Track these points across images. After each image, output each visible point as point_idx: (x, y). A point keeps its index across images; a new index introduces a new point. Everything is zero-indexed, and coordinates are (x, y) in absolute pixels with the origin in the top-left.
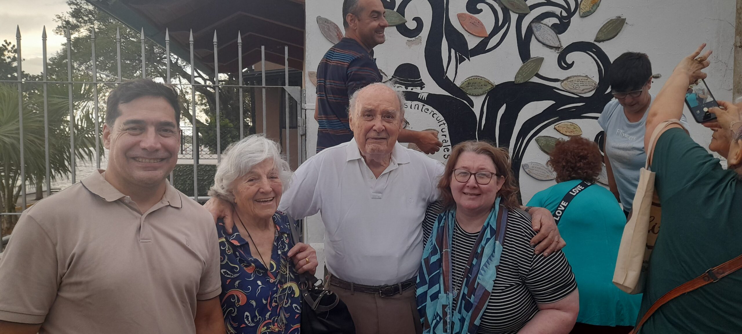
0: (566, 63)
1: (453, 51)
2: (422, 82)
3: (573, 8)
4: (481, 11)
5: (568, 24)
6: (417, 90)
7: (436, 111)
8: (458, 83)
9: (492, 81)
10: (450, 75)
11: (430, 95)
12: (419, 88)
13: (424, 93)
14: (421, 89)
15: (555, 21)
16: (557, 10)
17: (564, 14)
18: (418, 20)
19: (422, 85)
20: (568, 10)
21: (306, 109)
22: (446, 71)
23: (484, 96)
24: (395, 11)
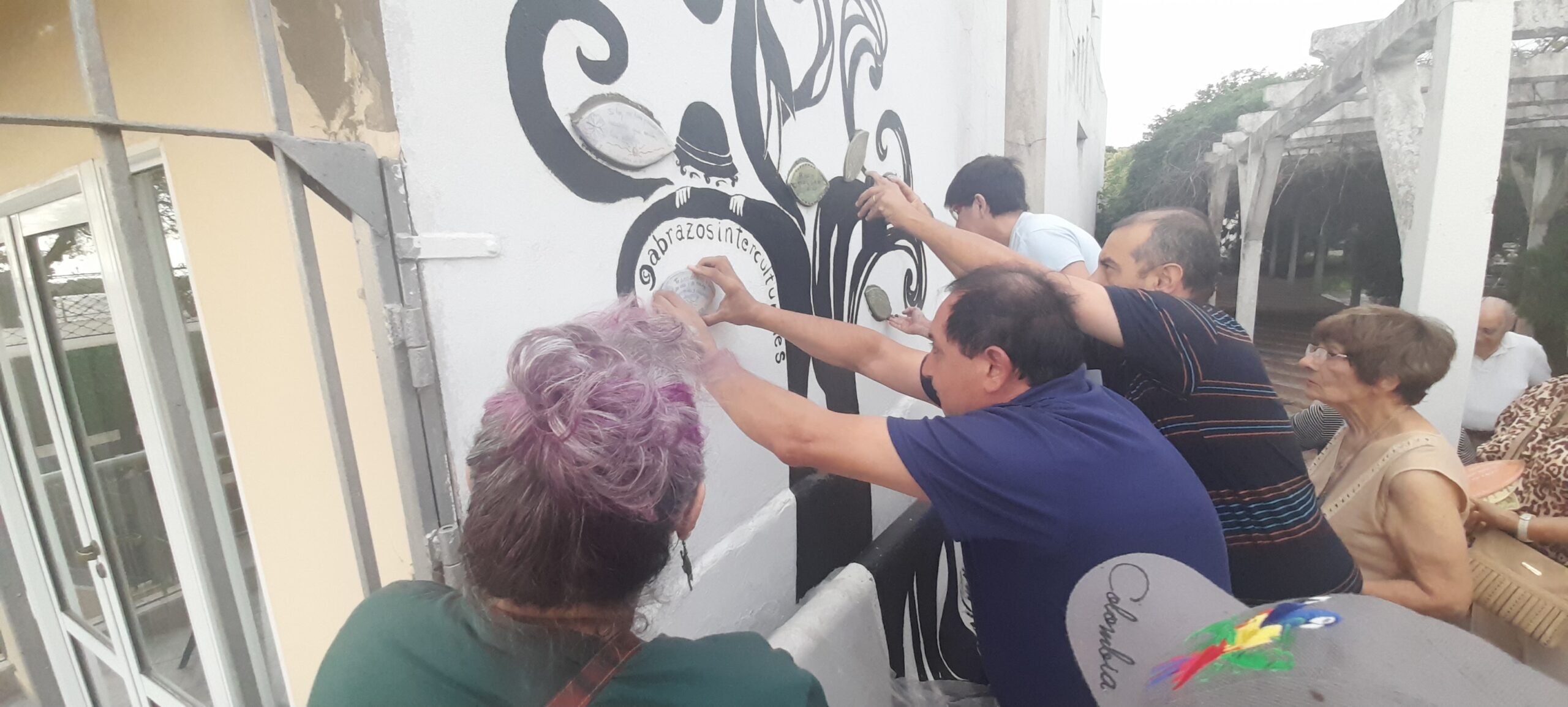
0: (882, 147)
1: (772, 88)
2: (733, 165)
3: (884, 42)
5: (882, 70)
6: (725, 186)
7: (760, 248)
8: (784, 173)
10: (772, 150)
11: (749, 203)
12: (729, 180)
13: (738, 197)
14: (733, 185)
15: (872, 59)
16: (873, 40)
17: (878, 50)
19: (731, 172)
20: (881, 44)
21: (418, 262)
22: (767, 140)
23: (815, 207)
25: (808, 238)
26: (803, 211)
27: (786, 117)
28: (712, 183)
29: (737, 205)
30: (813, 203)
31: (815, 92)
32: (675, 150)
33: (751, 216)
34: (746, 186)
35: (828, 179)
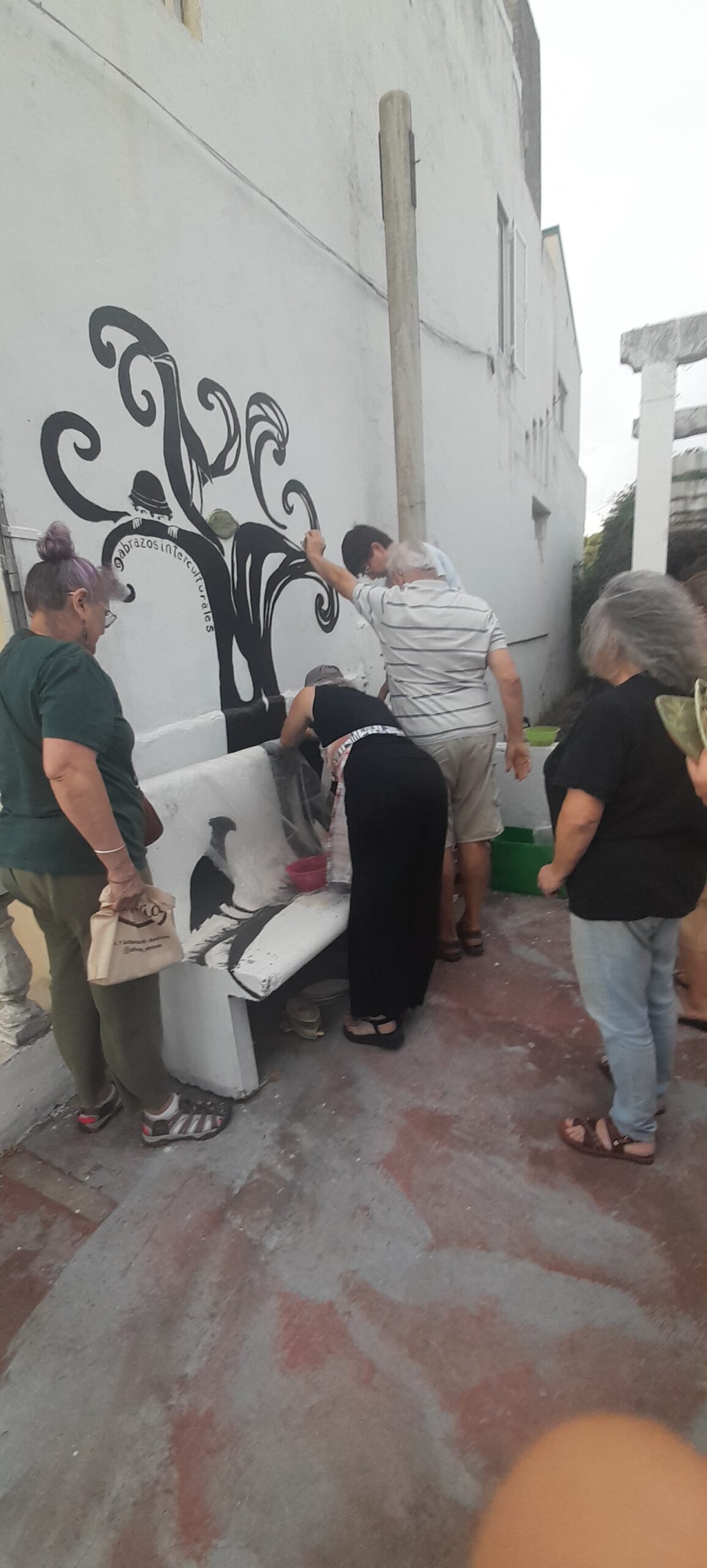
0: (288, 506)
1: (193, 464)
2: (168, 508)
3: (287, 432)
4: (211, 406)
5: (284, 453)
6: (164, 520)
8: (205, 517)
9: (234, 517)
10: (196, 501)
11: (181, 531)
13: (173, 527)
14: (169, 519)
15: (275, 444)
16: (275, 430)
17: (280, 438)
18: (148, 396)
19: (168, 512)
20: (283, 432)
21: (10, 538)
22: (192, 494)
23: (232, 540)
24: (115, 369)
25: (227, 559)
26: (222, 542)
27: (205, 481)
28: (156, 517)
29: (173, 531)
30: (230, 537)
31: (228, 466)
32: (130, 497)
33: (183, 540)
34: (179, 521)
35: (240, 523)
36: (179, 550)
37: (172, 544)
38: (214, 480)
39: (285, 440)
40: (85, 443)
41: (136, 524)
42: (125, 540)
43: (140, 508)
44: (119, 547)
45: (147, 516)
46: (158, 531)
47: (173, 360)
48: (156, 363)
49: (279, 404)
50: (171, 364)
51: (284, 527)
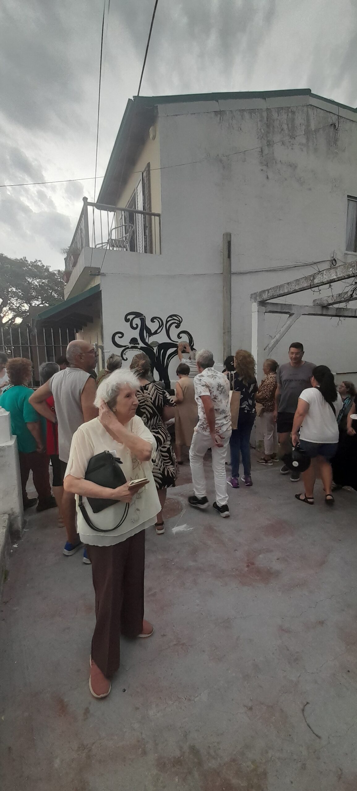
0: (180, 337)
1: (147, 334)
3: (181, 321)
4: (155, 322)
5: (180, 325)
6: (137, 345)
8: (149, 343)
9: (159, 342)
10: (147, 341)
11: (141, 347)
13: (139, 346)
15: (176, 324)
16: (177, 322)
17: (179, 323)
18: (137, 324)
19: (138, 344)
20: (180, 321)
23: (156, 348)
24: (129, 322)
25: (155, 351)
26: (154, 348)
27: (150, 336)
28: (135, 345)
29: (140, 347)
30: (156, 346)
31: (158, 332)
32: (129, 343)
33: (142, 348)
34: (141, 345)
35: (160, 343)
36: (140, 350)
37: (139, 350)
38: (153, 336)
39: (180, 322)
40: (120, 335)
41: (130, 347)
42: (127, 350)
43: (131, 344)
44: (125, 351)
45: (133, 345)
46: (136, 348)
47: (145, 317)
48: (140, 319)
49: (179, 315)
50: (144, 317)
51: (177, 342)
